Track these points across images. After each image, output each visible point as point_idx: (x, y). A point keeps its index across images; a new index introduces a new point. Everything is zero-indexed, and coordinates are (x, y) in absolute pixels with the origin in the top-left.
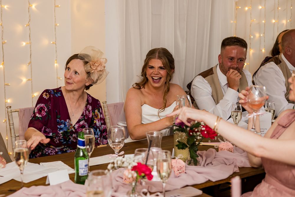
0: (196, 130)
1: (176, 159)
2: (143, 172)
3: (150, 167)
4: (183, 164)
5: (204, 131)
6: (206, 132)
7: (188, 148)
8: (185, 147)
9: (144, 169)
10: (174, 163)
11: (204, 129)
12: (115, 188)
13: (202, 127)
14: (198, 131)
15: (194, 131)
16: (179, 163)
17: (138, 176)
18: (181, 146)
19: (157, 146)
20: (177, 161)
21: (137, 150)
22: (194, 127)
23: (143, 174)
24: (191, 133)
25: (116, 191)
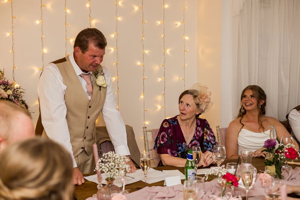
0: (281, 151)
1: (264, 173)
2: (231, 180)
3: (237, 177)
4: (269, 177)
5: (286, 152)
6: (288, 154)
7: (274, 165)
8: (271, 164)
9: (231, 178)
10: (262, 176)
11: (287, 151)
12: (213, 192)
13: (285, 149)
14: (282, 152)
15: (279, 152)
16: (266, 176)
17: (227, 182)
18: (268, 163)
19: (248, 162)
20: (264, 175)
21: (228, 163)
22: (279, 149)
23: (230, 182)
24: (276, 154)
25: (213, 194)
